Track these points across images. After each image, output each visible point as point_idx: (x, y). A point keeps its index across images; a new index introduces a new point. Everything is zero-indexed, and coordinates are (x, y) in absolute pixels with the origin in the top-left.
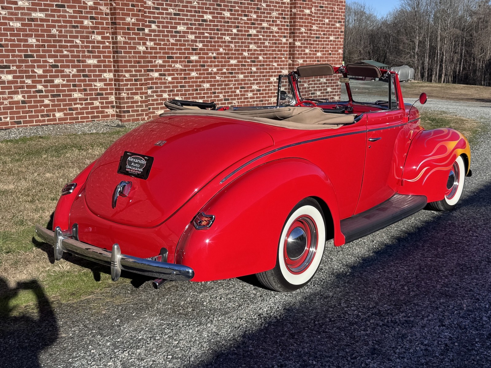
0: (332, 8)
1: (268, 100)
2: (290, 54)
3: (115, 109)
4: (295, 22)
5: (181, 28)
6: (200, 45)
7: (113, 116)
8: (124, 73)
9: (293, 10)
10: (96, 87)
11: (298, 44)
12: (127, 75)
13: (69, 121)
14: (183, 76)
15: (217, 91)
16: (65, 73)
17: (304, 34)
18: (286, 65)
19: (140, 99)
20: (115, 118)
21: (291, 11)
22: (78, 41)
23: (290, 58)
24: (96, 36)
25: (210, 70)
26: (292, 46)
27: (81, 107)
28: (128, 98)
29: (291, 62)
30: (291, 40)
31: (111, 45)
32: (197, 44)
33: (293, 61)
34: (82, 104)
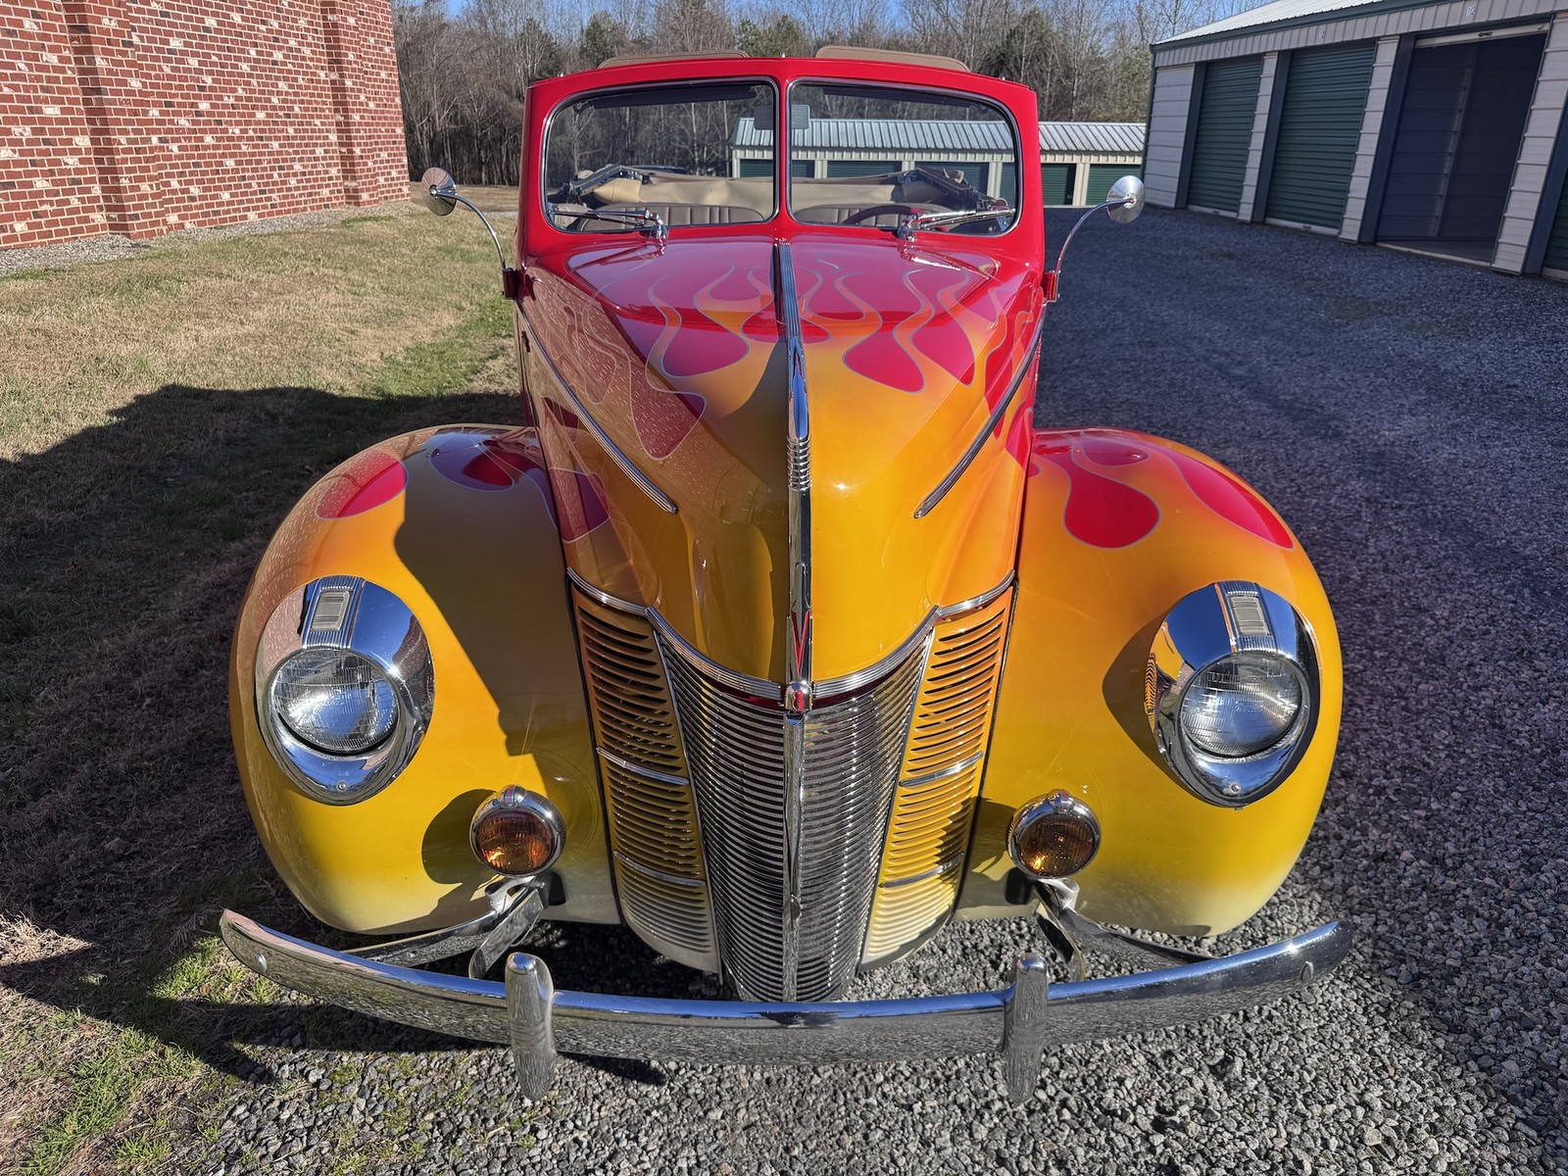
0: (375, 16)
1: (319, 194)
2: (335, 103)
3: (104, 213)
4: (337, 40)
5: (176, 43)
6: (208, 80)
7: (103, 227)
8: (117, 137)
9: (330, 17)
10: (68, 167)
11: (348, 83)
12: (123, 139)
13: (37, 240)
14: (193, 143)
15: (247, 174)
16: (13, 137)
17: (354, 66)
18: (331, 124)
19: (149, 191)
20: (108, 231)
21: (325, 18)
22: (21, 64)
23: (337, 110)
24: (49, 55)
25: (230, 131)
26: (338, 88)
27: (52, 209)
28: (132, 188)
29: (342, 119)
30: (334, 76)
31: (77, 76)
32: (204, 78)
33: (346, 117)
34: (51, 203)
